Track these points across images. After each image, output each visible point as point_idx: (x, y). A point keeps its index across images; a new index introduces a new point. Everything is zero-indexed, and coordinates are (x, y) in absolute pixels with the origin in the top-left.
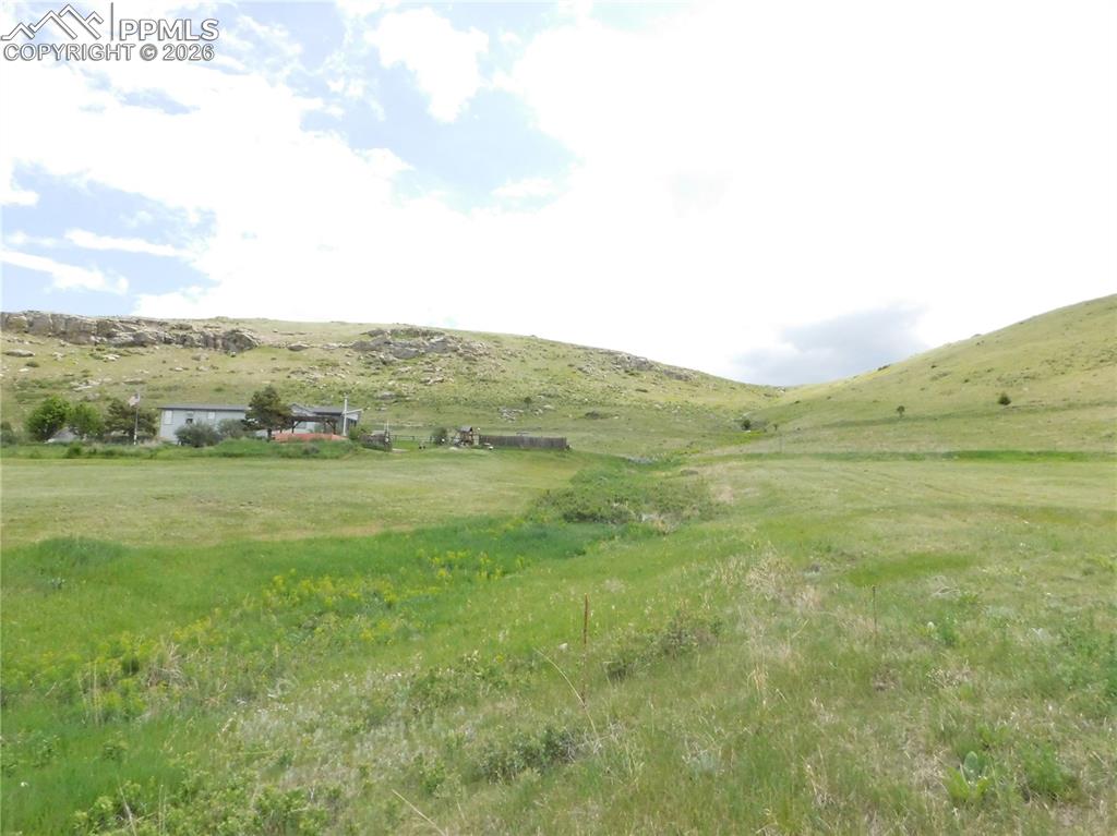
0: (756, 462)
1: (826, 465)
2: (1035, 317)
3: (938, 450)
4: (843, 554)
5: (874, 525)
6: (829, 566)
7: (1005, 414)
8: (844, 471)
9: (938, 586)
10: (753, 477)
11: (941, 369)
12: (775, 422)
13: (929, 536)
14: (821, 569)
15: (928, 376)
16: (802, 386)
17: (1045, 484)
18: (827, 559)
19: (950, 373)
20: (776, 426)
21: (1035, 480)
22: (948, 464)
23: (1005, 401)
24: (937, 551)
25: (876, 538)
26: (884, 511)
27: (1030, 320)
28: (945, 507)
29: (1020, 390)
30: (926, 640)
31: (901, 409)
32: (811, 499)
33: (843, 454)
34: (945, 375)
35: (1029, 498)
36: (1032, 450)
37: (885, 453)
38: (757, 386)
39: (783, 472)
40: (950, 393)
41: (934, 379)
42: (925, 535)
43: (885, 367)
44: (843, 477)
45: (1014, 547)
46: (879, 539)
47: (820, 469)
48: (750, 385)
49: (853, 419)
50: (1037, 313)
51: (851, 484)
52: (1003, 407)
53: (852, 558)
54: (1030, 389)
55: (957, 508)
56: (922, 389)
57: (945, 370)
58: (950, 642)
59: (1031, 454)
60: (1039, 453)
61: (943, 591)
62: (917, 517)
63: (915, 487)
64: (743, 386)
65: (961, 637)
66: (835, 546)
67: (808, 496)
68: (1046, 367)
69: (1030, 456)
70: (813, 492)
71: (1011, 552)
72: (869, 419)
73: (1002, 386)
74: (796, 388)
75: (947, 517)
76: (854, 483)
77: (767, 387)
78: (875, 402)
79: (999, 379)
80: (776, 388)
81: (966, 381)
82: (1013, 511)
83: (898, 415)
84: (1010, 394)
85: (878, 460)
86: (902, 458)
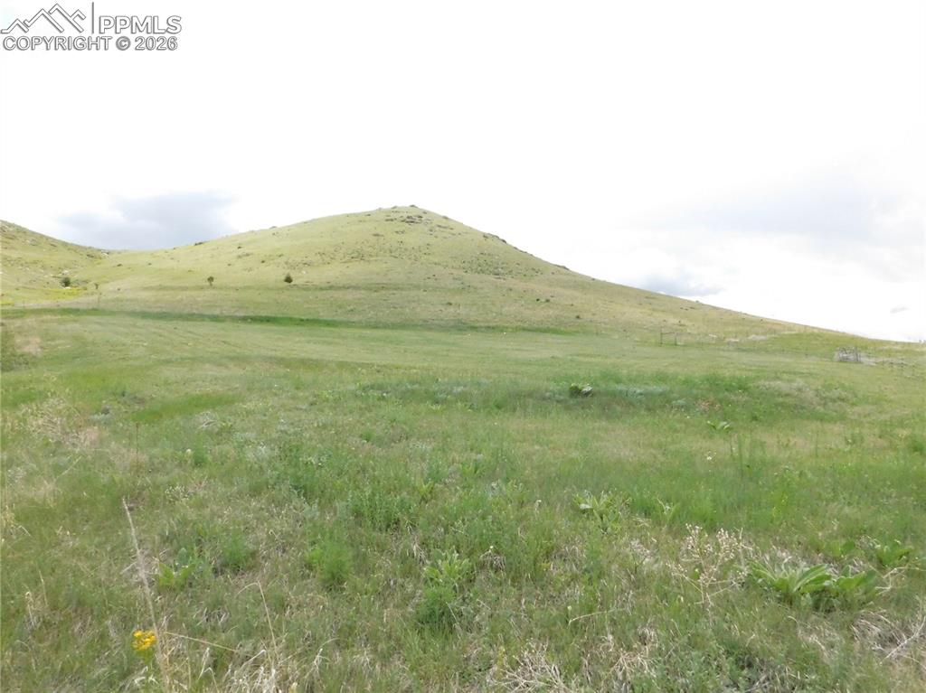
0: (72, 316)
1: (141, 322)
2: (314, 220)
3: (237, 314)
4: (135, 398)
5: (169, 373)
6: (119, 409)
7: (288, 290)
8: (156, 328)
9: (205, 419)
10: (67, 331)
11: (245, 250)
12: (96, 281)
13: (211, 380)
14: (111, 411)
15: (235, 255)
16: (125, 251)
17: (308, 342)
18: (119, 402)
19: (252, 254)
20: (97, 285)
21: (303, 339)
22: (243, 326)
23: (288, 280)
24: (214, 393)
25: (166, 383)
26: (181, 361)
27: (311, 221)
28: (232, 359)
29: (300, 272)
30: (181, 463)
31: (211, 279)
32: (120, 351)
33: (157, 313)
34: (248, 255)
35: (295, 352)
36: (303, 318)
37: (194, 314)
38: (79, 246)
39: (97, 327)
40: (250, 270)
41: (239, 257)
42: (208, 379)
43: (200, 243)
44: (155, 333)
45: (270, 388)
46: (169, 384)
47: (134, 326)
48: (72, 244)
49: (169, 284)
50: (317, 217)
51: (159, 338)
52: (287, 284)
53: (141, 401)
54: (307, 272)
55: (240, 360)
56: (229, 265)
57: (247, 251)
58: (199, 462)
59: (302, 320)
60: (308, 320)
61: (209, 424)
62: (207, 366)
63: (214, 342)
64: (65, 244)
65: (210, 458)
66: (129, 390)
67: (118, 348)
68: (318, 257)
69: (302, 322)
70: (124, 345)
71: (267, 391)
72: (183, 285)
73: (288, 268)
74: (119, 253)
75: (231, 366)
76: (162, 338)
77: (90, 248)
78: (190, 271)
79: (286, 263)
80: (99, 250)
81: (263, 262)
82: (280, 361)
83: (208, 284)
84: (292, 276)
85: (188, 320)
86: (207, 319)
